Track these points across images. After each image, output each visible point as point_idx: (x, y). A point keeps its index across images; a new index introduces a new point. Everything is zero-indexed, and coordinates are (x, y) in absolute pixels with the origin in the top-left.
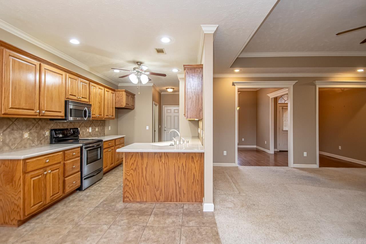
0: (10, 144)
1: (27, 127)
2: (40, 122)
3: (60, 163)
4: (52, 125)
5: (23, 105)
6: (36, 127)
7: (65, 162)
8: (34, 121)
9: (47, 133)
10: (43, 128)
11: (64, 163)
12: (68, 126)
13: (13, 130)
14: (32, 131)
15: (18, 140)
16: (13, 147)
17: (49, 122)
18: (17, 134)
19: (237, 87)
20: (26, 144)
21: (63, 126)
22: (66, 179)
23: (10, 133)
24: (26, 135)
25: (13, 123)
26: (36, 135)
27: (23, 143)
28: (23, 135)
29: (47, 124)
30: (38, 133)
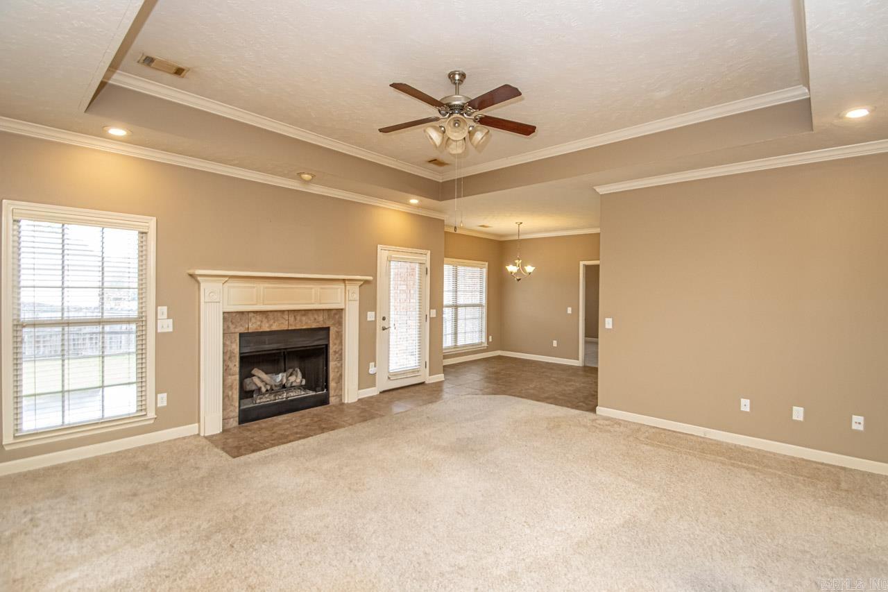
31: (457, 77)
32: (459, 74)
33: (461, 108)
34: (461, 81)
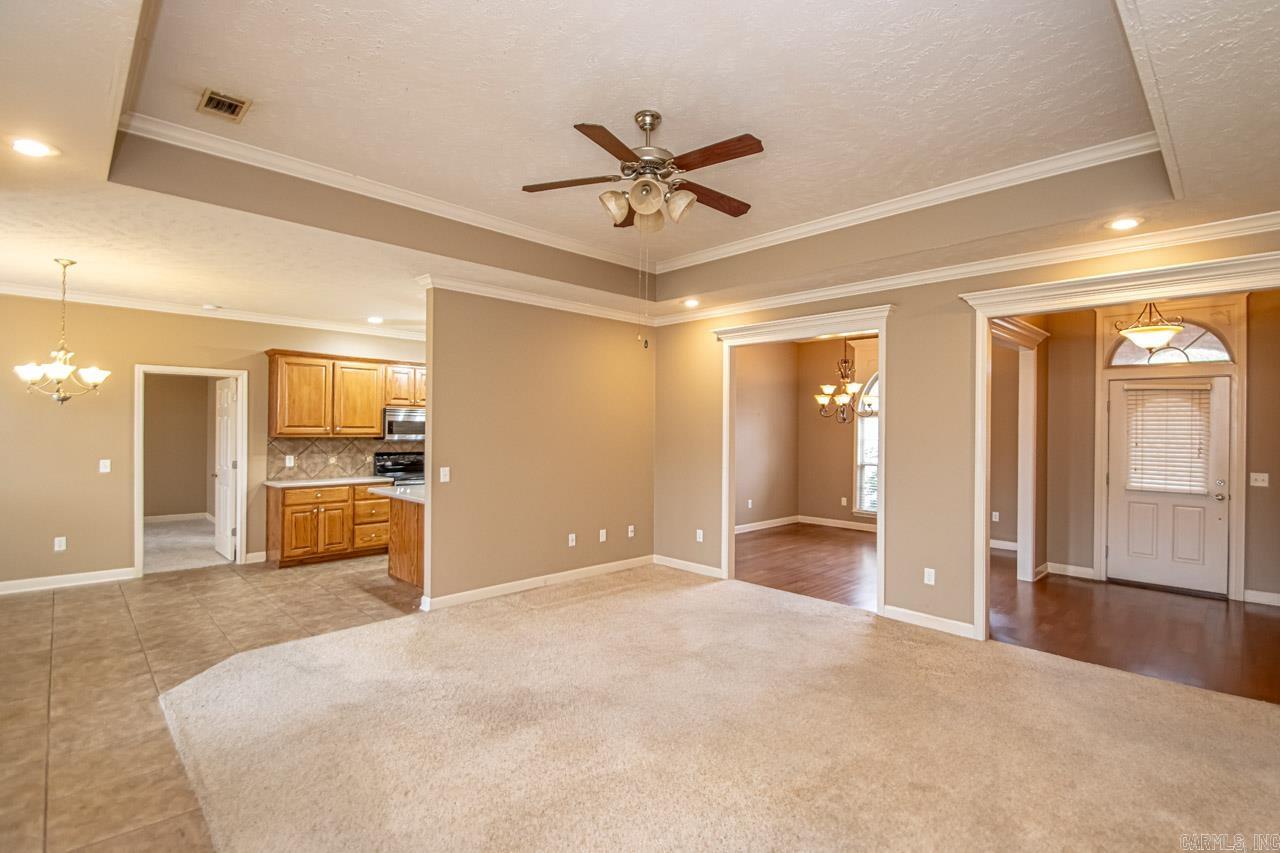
0: (308, 470)
1: (334, 450)
2: (356, 442)
3: (346, 501)
4: (379, 446)
5: (306, 422)
6: (350, 450)
7: (356, 502)
8: (345, 441)
9: (370, 459)
10: (361, 451)
11: (354, 505)
12: (413, 448)
13: (312, 452)
14: (342, 455)
15: (320, 467)
16: (312, 475)
17: (373, 442)
18: (318, 459)
19: (727, 344)
20: (331, 472)
21: (402, 448)
22: (356, 527)
23: (309, 457)
24: (333, 460)
25: (313, 443)
26: (348, 460)
27: (327, 470)
28: (328, 460)
29: (369, 444)
30: (352, 458)
31: (648, 120)
32: (652, 116)
33: (654, 166)
34: (653, 127)
